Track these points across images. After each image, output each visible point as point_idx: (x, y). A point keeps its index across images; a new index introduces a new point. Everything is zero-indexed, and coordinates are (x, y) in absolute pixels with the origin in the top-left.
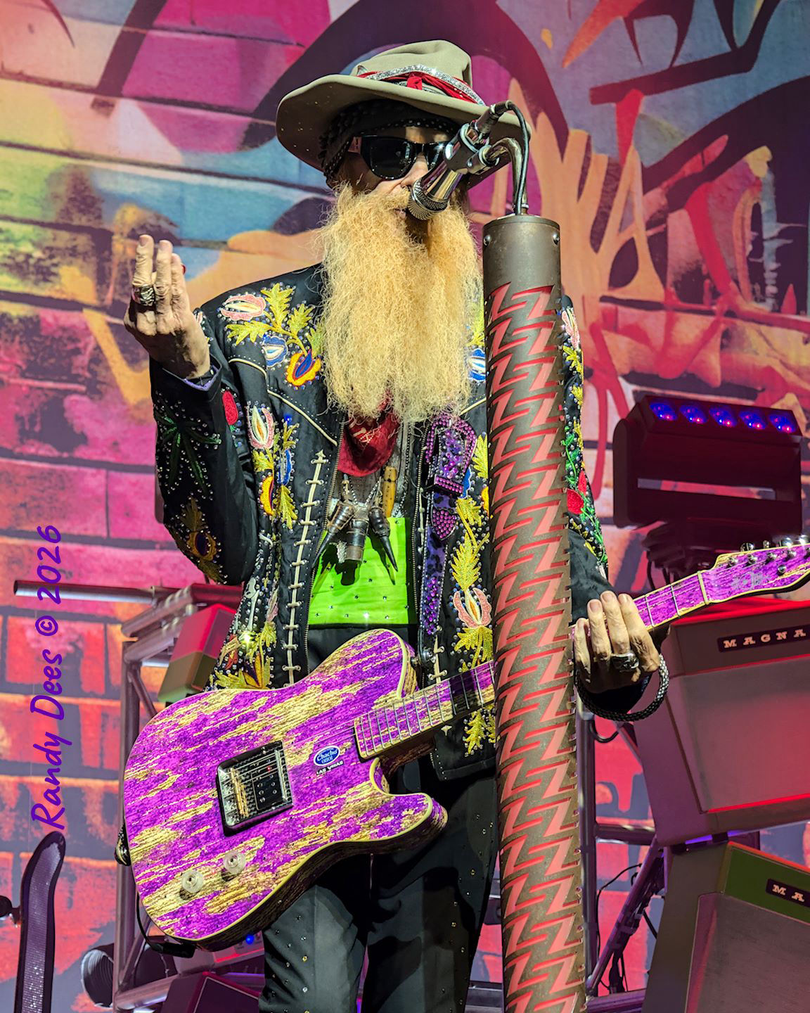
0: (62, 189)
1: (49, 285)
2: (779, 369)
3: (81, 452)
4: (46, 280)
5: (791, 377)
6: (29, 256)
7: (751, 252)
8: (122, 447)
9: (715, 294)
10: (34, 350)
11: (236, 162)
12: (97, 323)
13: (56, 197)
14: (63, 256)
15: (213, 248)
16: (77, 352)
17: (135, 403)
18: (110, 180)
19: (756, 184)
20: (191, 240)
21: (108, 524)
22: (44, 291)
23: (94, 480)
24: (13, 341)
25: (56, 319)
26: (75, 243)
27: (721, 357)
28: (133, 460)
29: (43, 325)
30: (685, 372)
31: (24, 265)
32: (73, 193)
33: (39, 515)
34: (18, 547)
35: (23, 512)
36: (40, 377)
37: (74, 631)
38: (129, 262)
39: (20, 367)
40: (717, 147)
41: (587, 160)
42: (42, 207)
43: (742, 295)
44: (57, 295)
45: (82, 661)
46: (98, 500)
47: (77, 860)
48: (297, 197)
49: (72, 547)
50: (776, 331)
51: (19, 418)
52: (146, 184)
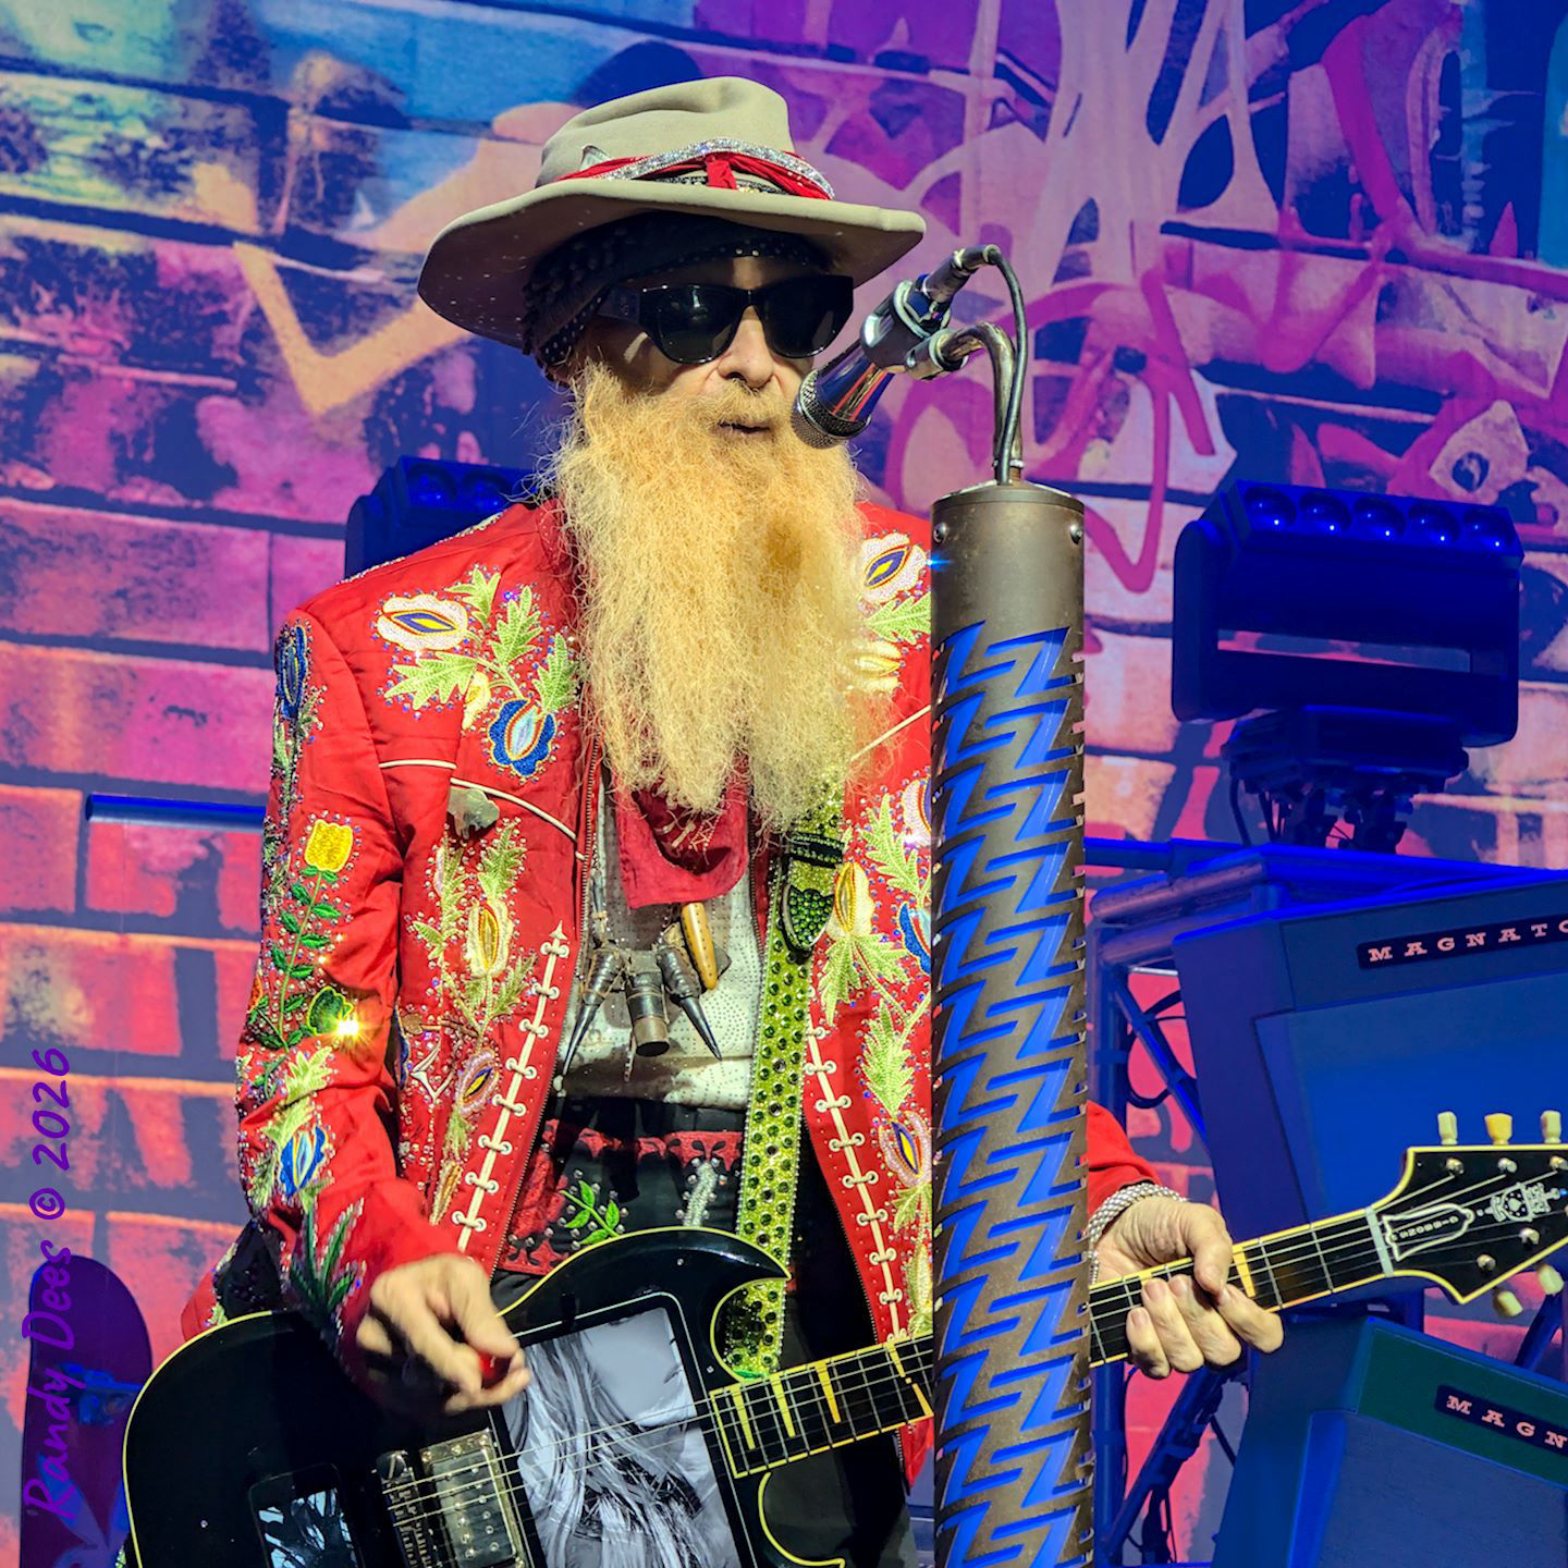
0: (200, 25)
1: (173, 198)
2: (1482, 356)
3: (226, 501)
4: (169, 189)
5: (1504, 372)
6: (138, 145)
7: (1437, 143)
8: (298, 491)
9: (1371, 221)
10: (145, 316)
12: (258, 268)
13: (190, 37)
14: (200, 145)
15: (466, 134)
16: (222, 319)
17: (323, 412)
18: (285, 8)
19: (1453, 17)
20: (428, 119)
21: (271, 629)
22: (164, 207)
23: (248, 549)
24: (108, 298)
25: (185, 260)
26: (220, 122)
27: (1377, 333)
28: (318, 514)
29: (162, 269)
30: (1312, 361)
31: (131, 162)
32: (219, 31)
33: (150, 611)
34: (112, 669)
35: (120, 607)
36: (156, 363)
38: (316, 156)
39: (118, 345)
42: (164, 56)
43: (1420, 223)
44: (186, 217)
45: (222, 873)
46: (254, 585)
47: (207, 1226)
48: (619, 40)
49: (206, 669)
50: (1480, 287)
51: (115, 438)
52: (351, 17)
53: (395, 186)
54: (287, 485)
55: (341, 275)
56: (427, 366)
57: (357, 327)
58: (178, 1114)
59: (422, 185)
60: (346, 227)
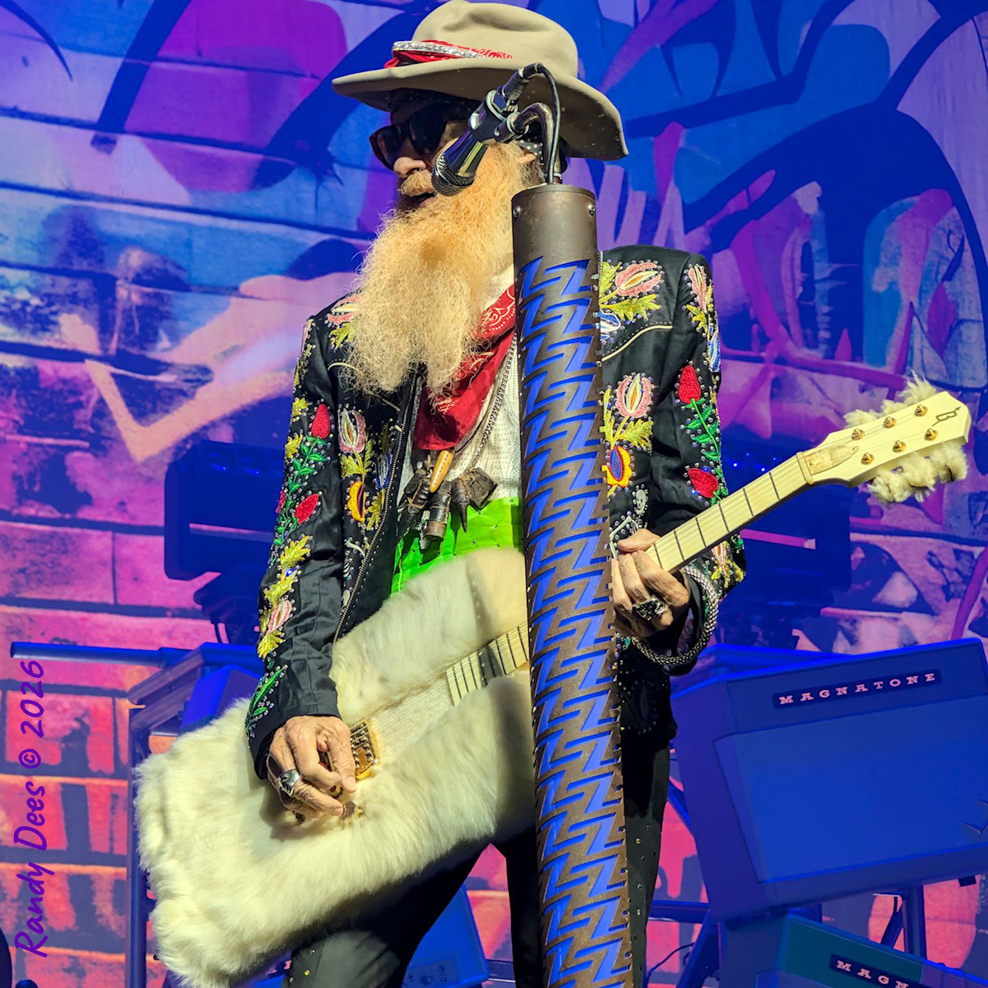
0: (61, 232)
1: (48, 334)
2: (834, 419)
3: (86, 513)
4: (45, 330)
6: (25, 303)
7: (801, 294)
8: (129, 507)
9: (764, 340)
10: (33, 405)
11: (247, 203)
12: (101, 376)
13: (54, 240)
14: (63, 303)
15: (223, 294)
16: (80, 405)
17: (143, 460)
18: (113, 222)
19: (805, 221)
20: (200, 285)
21: (115, 590)
22: (44, 341)
23: (99, 542)
24: (9, 395)
25: (56, 371)
26: (75, 289)
27: (772, 406)
28: (142, 520)
29: (42, 377)
30: (733, 423)
31: (21, 314)
32: (73, 236)
33: (40, 581)
34: (18, 616)
35: (22, 579)
36: (40, 433)
37: (79, 706)
38: (134, 308)
39: (17, 422)
40: (763, 184)
41: (623, 197)
42: (40, 251)
43: (793, 341)
44: (56, 345)
45: (89, 738)
46: (104, 564)
47: (86, 954)
48: (313, 239)
49: (76, 615)
50: (830, 378)
51: (16, 478)
52: (152, 227)
53: (182, 325)
54: (122, 503)
55: (151, 378)
56: (204, 431)
57: (161, 409)
58: (66, 886)
59: (198, 324)
60: (153, 349)
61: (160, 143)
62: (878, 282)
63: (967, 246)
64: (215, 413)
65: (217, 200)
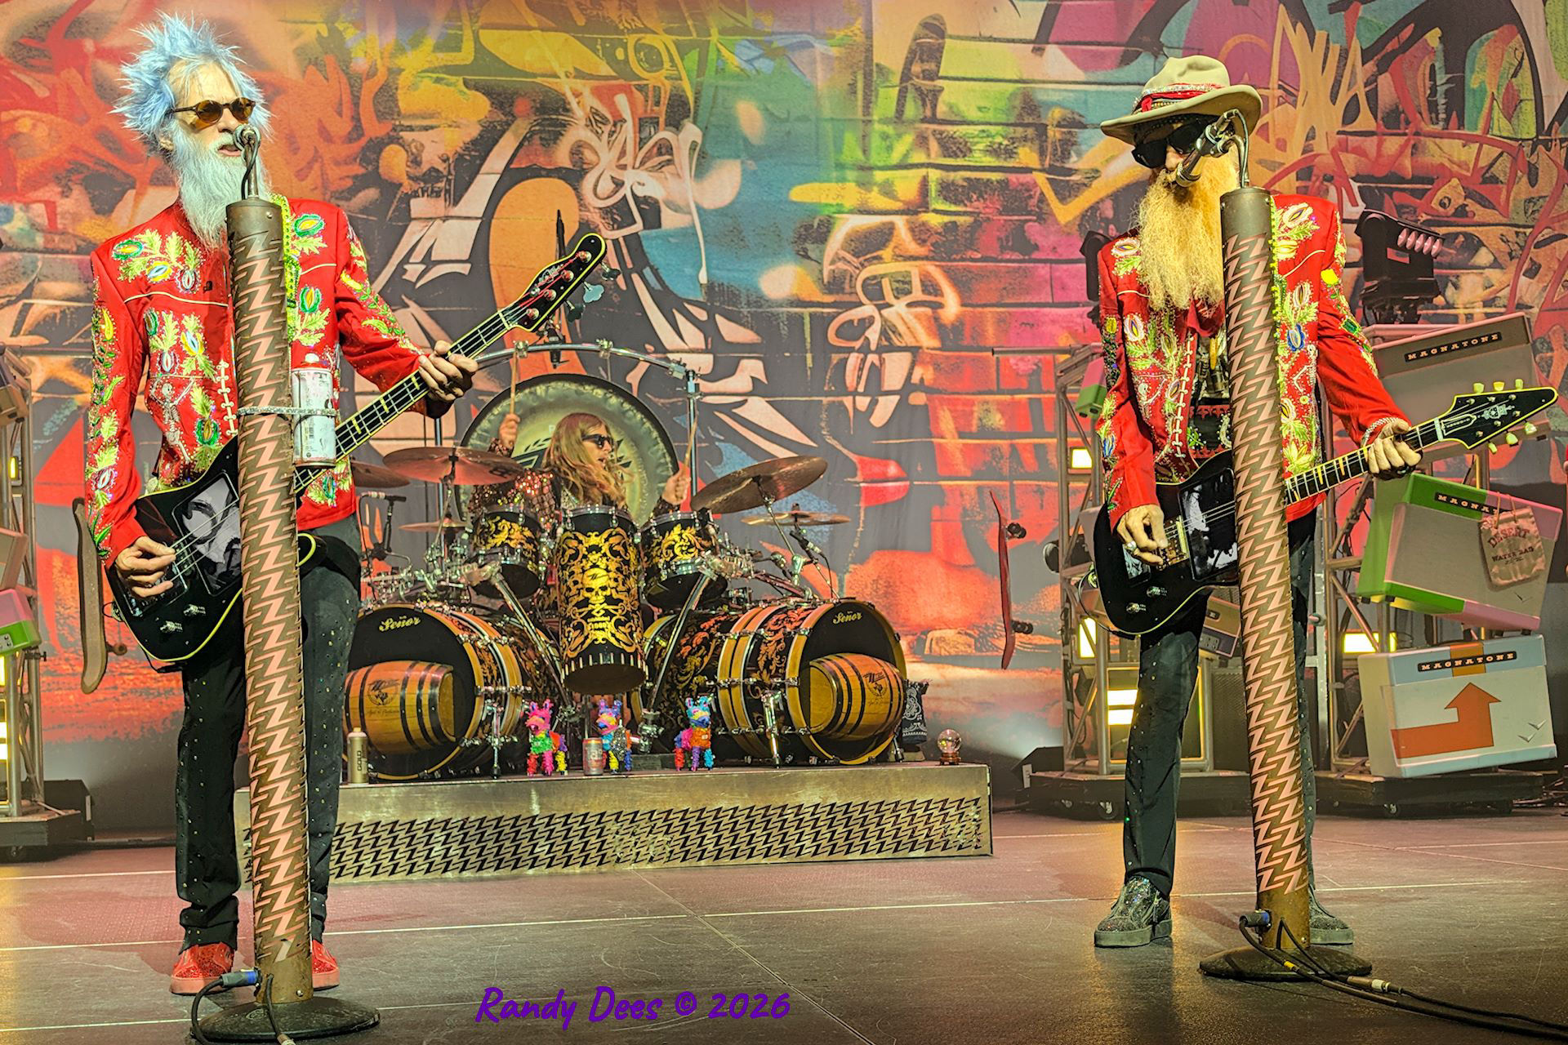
0: (1018, 103)
1: (1012, 160)
2: (1447, 164)
3: (1036, 255)
4: (1011, 157)
5: (1455, 168)
6: (1001, 144)
7: (1429, 94)
8: (1059, 250)
9: (1408, 123)
10: (1006, 199)
11: (1116, 75)
12: (1041, 179)
13: (1014, 107)
14: (1019, 142)
16: (1031, 197)
17: (1066, 223)
18: (1044, 94)
19: (1433, 51)
21: (1052, 295)
22: (1010, 163)
23: (1043, 270)
24: (994, 194)
25: (1017, 178)
26: (1026, 134)
27: (1412, 160)
29: (1010, 183)
30: (1390, 172)
31: (998, 150)
32: (1024, 104)
33: (1014, 293)
34: (1003, 313)
35: (1004, 292)
36: (1010, 214)
38: (1057, 141)
39: (999, 209)
40: (1408, 31)
41: (1327, 48)
42: (1007, 114)
43: (1424, 122)
44: (1016, 166)
45: (1042, 373)
46: (1046, 282)
49: (1032, 310)
50: (1446, 141)
51: (999, 239)
52: (1065, 94)
53: (1083, 147)
54: (1054, 248)
55: (1067, 178)
56: (1097, 205)
57: (1074, 195)
58: (1032, 449)
59: (1092, 146)
60: (1068, 162)
61: (1068, 47)
62: (1473, 82)
63: (1526, 56)
64: (1103, 194)
65: (1101, 76)
